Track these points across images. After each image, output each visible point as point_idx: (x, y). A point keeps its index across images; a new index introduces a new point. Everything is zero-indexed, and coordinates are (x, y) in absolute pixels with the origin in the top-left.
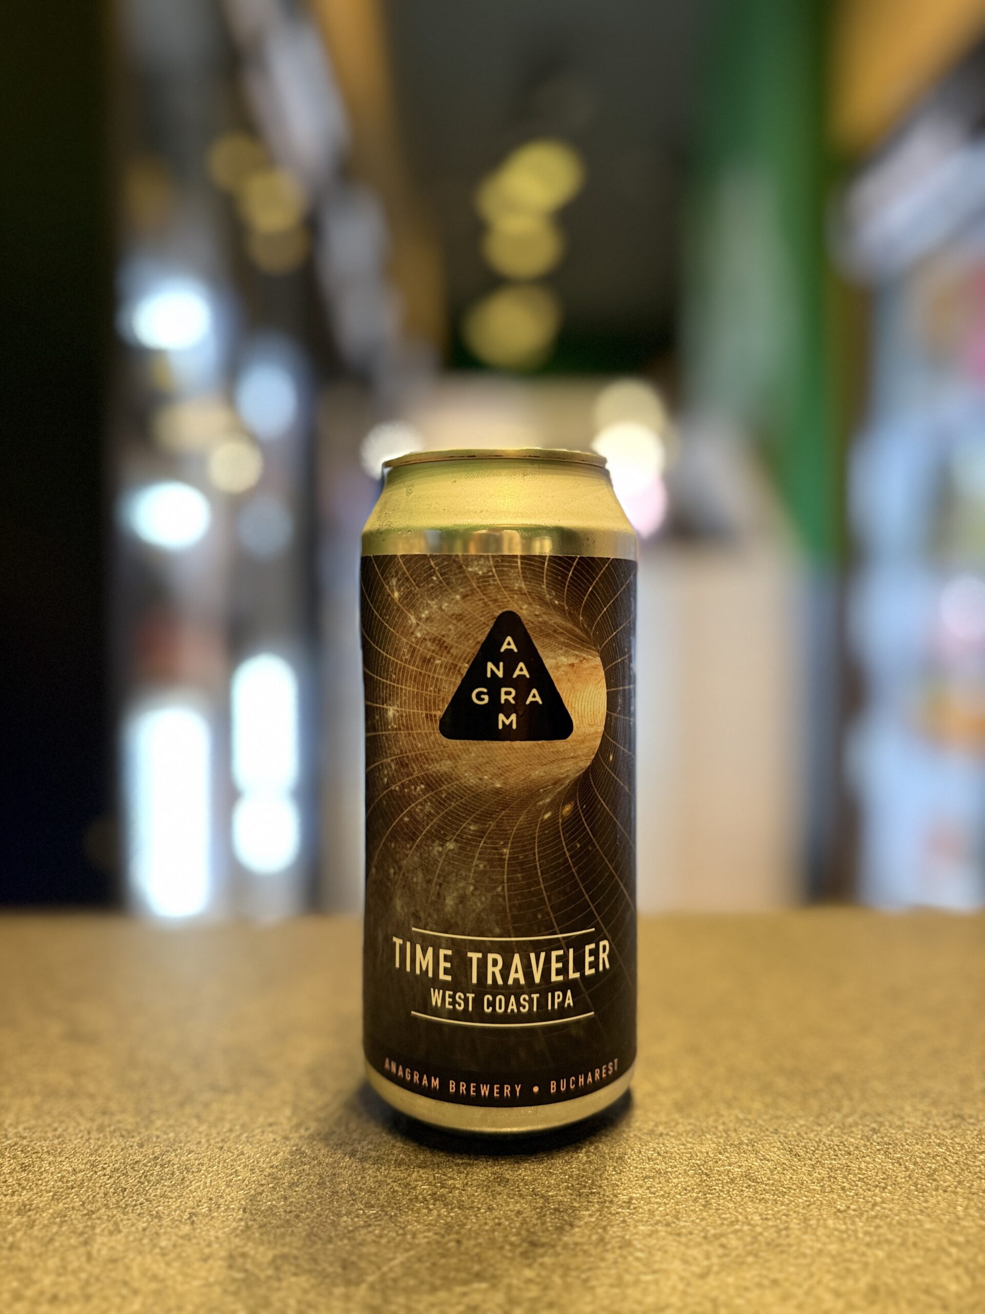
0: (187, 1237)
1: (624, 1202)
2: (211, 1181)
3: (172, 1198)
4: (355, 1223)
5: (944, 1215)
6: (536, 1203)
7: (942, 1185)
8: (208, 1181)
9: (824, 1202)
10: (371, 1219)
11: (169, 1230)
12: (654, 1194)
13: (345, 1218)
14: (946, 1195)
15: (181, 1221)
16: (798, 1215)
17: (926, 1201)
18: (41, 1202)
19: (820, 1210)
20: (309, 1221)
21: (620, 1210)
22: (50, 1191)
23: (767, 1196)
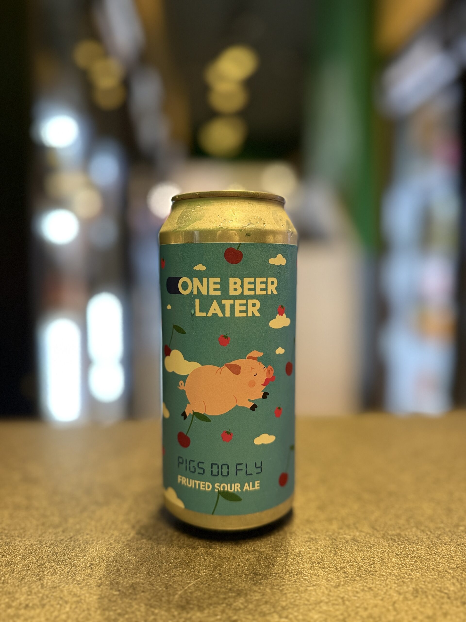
0: (90, 575)
1: (297, 553)
2: (99, 548)
3: (80, 557)
4: (171, 566)
5: (445, 555)
6: (256, 554)
7: (443, 541)
8: (98, 548)
9: (390, 550)
10: (178, 564)
11: (80, 572)
12: (311, 549)
13: (165, 564)
14: (446, 546)
15: (86, 567)
16: (379, 557)
17: (437, 549)
18: (17, 560)
19: (388, 555)
20: (148, 566)
21: (296, 557)
22: (20, 555)
23: (364, 548)
